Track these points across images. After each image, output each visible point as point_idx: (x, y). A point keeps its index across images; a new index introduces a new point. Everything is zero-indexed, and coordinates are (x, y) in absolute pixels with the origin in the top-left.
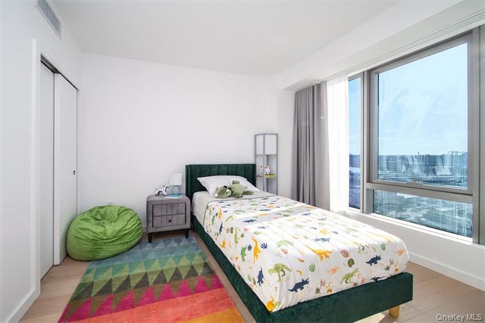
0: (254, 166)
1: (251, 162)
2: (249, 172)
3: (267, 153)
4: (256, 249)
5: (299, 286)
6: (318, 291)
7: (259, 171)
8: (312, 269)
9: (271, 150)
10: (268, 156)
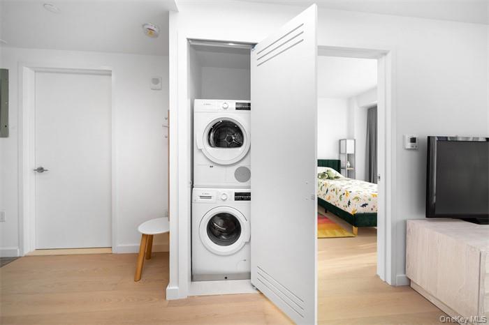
0: (339, 161)
1: (337, 159)
2: (336, 165)
3: (348, 152)
4: (347, 193)
5: (364, 205)
6: (372, 209)
7: (343, 164)
8: (370, 200)
9: (350, 150)
10: (348, 154)
